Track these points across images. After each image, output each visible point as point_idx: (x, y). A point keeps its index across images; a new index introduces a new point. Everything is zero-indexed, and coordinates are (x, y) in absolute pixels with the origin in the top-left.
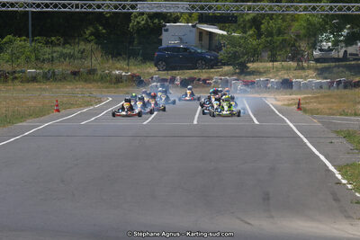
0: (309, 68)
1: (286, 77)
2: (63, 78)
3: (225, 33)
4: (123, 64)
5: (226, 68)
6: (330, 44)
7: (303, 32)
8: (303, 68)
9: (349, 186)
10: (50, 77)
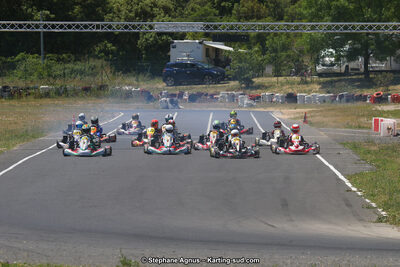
0: (312, 82)
1: (290, 91)
2: (75, 94)
3: (231, 49)
4: (133, 80)
5: (233, 83)
6: (333, 59)
7: (306, 47)
8: (306, 83)
9: (359, 193)
10: (62, 93)
